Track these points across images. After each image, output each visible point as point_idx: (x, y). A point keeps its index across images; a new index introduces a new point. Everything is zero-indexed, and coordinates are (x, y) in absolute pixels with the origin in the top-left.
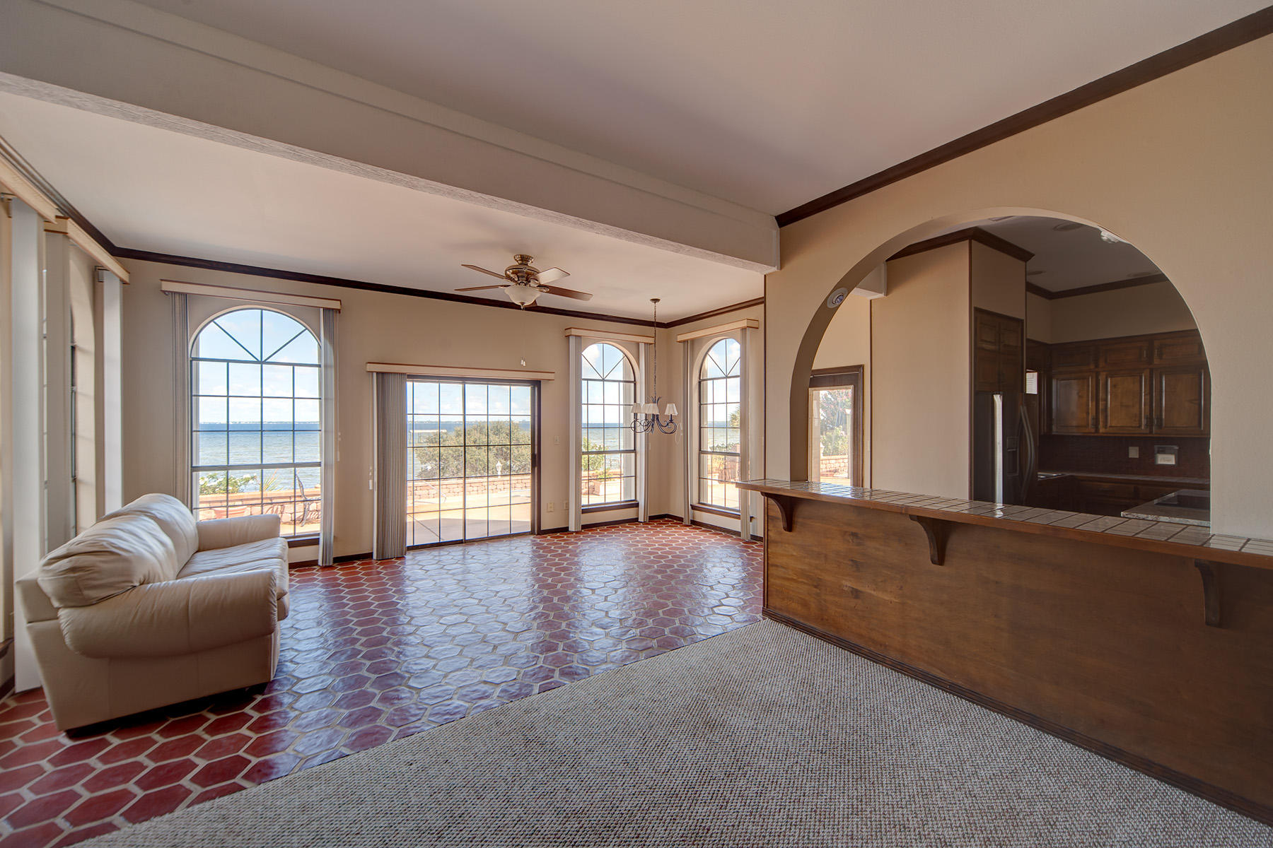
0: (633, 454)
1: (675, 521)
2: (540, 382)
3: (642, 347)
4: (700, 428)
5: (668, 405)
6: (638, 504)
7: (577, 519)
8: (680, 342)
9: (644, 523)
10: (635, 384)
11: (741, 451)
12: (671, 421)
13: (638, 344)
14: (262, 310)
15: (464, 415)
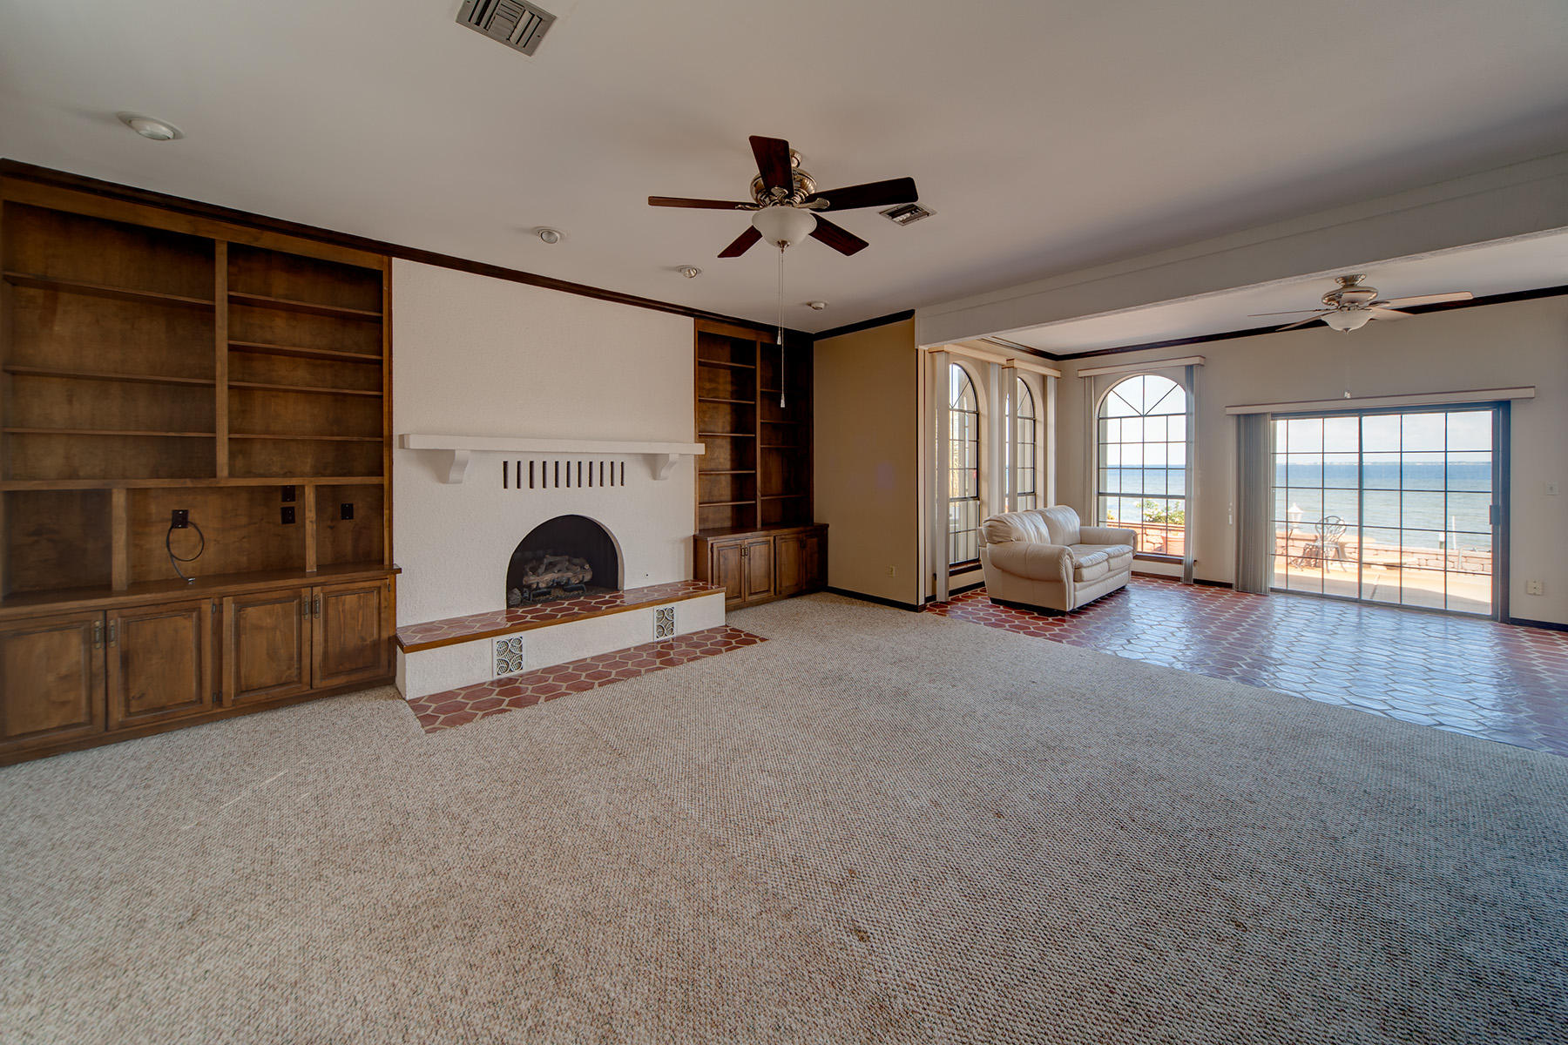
2: (1508, 402)
14: (1143, 376)
15: (1361, 453)
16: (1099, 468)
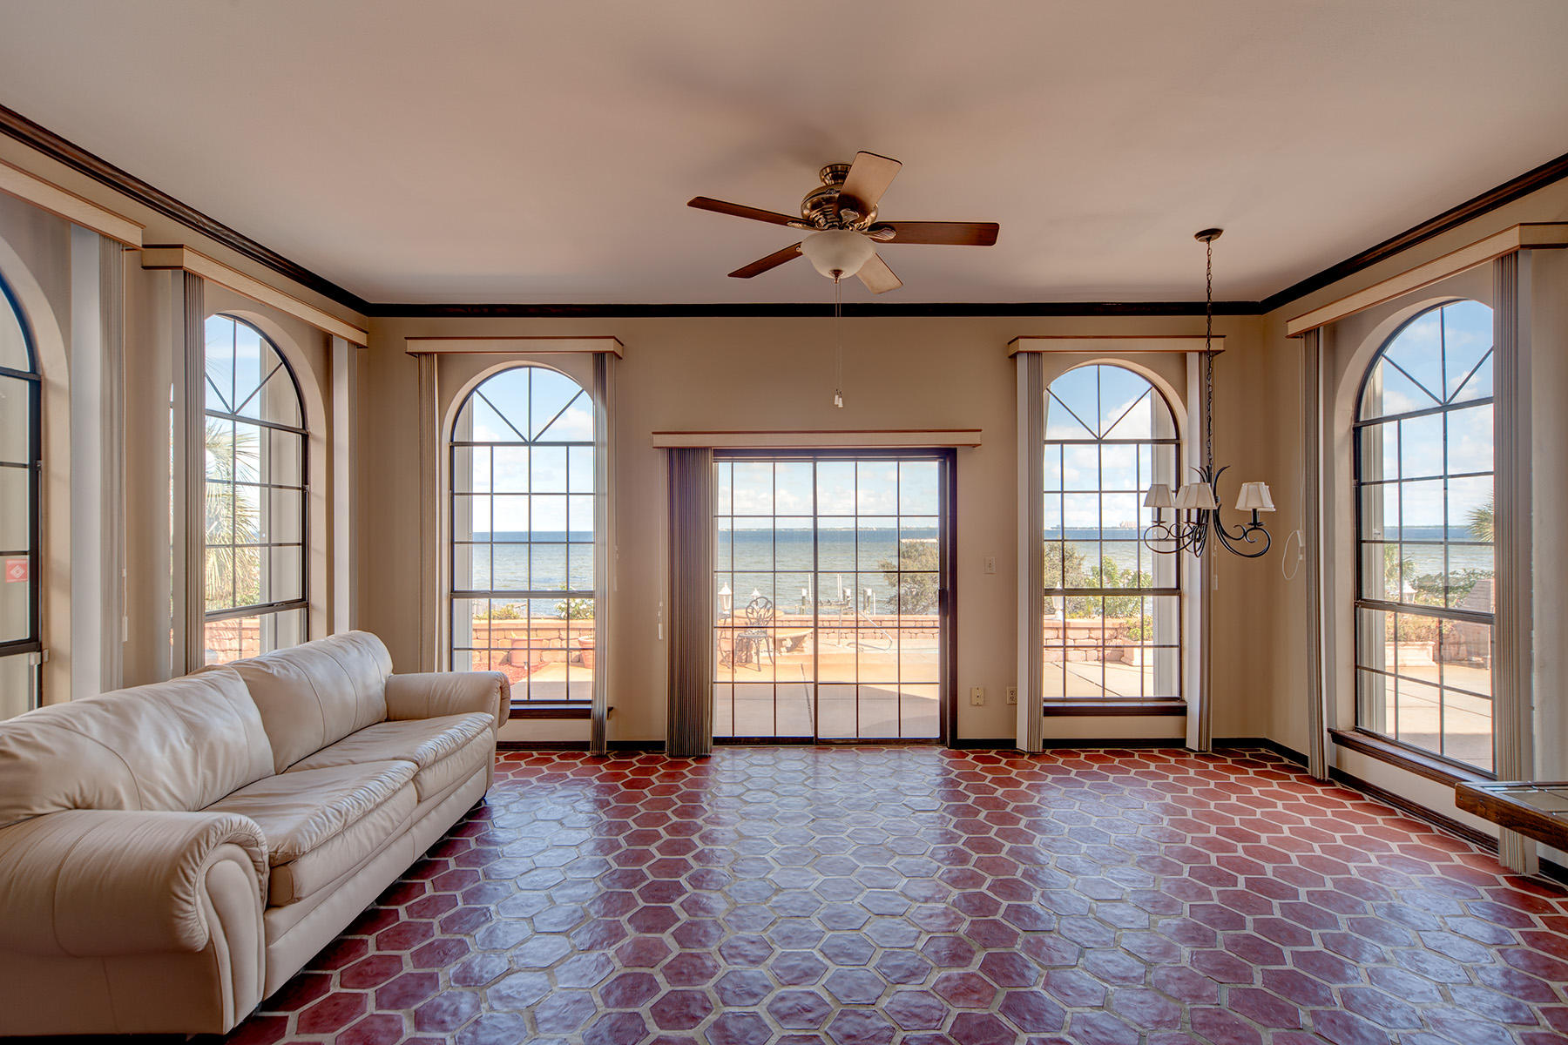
0: (1175, 599)
1: (1286, 761)
2: (956, 449)
3: (1193, 362)
4: (1359, 542)
5: (1245, 486)
6: (1185, 707)
7: (1033, 727)
8: (1294, 336)
9: (1202, 755)
10: (1178, 447)
11: (1498, 605)
12: (1256, 525)
13: (1183, 356)
14: (530, 367)
15: (815, 516)
16: (452, 543)
